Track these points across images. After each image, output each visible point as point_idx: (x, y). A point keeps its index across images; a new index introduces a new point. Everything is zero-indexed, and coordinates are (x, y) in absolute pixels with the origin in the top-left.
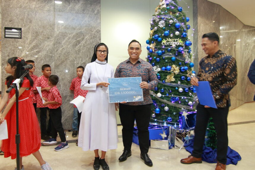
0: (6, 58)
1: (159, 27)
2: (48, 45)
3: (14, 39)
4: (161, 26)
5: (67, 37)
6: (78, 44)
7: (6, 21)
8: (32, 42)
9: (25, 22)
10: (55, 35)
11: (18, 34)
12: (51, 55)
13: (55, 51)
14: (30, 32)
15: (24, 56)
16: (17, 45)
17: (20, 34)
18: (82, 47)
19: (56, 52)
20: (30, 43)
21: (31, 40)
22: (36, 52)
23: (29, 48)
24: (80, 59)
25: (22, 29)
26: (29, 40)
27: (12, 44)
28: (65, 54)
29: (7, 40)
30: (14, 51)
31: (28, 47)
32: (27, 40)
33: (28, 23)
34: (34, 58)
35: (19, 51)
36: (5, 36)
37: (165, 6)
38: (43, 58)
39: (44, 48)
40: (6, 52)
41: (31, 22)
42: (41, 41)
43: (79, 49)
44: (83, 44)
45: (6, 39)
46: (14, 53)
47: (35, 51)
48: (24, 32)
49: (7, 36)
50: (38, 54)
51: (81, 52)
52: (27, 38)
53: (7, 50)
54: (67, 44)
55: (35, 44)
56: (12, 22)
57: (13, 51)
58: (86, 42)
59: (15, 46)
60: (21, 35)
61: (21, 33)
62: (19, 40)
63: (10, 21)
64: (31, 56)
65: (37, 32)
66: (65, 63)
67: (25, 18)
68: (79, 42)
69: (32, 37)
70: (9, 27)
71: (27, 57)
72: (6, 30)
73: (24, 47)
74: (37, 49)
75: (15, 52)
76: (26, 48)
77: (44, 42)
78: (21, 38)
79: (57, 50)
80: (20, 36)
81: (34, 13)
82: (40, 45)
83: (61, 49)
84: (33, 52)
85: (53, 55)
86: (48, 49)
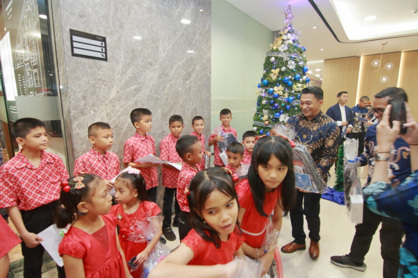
0: (79, 104)
1: (288, 68)
2: (151, 77)
3: (92, 60)
4: (291, 67)
5: (176, 66)
6: (188, 78)
7: (72, 14)
8: (127, 70)
9: (111, 25)
10: (160, 60)
11: (99, 49)
12: (156, 96)
13: (162, 89)
14: (122, 49)
15: (114, 99)
16: (99, 75)
17: (104, 51)
18: (192, 84)
19: (163, 91)
20: (123, 73)
21: (124, 66)
22: (134, 90)
23: (123, 81)
24: (191, 103)
25: (108, 40)
26: (121, 66)
27: (89, 71)
28: (174, 94)
29: (79, 61)
30: (94, 87)
31: (120, 81)
32: (118, 64)
33: (118, 28)
34: (132, 103)
35: (104, 88)
36: (72, 50)
37: (291, 42)
38: (145, 102)
39: (145, 84)
40: (78, 90)
41: (121, 27)
42: (141, 69)
43: (190, 87)
44: (193, 79)
45: (75, 58)
46: (94, 92)
47: (133, 88)
48: (111, 46)
49: (76, 51)
50: (137, 93)
51: (192, 91)
52: (116, 61)
53: (80, 86)
54: (176, 77)
55: (131, 75)
56: (85, 19)
57: (92, 88)
58: (196, 76)
59: (96, 76)
60: (106, 53)
61: (105, 47)
62: (103, 62)
63: (81, 17)
64: (127, 97)
65: (133, 51)
66: (174, 109)
67: (111, 16)
68: (189, 75)
69: (125, 59)
70: (80, 30)
71: (119, 101)
72: (75, 38)
73: (114, 80)
74: (135, 84)
75: (98, 89)
76: (118, 82)
77: (145, 72)
78: (106, 60)
79: (164, 88)
80: (104, 55)
81: (127, 8)
82: (140, 76)
83: (169, 85)
84: (128, 89)
85: (159, 97)
86: (151, 85)
